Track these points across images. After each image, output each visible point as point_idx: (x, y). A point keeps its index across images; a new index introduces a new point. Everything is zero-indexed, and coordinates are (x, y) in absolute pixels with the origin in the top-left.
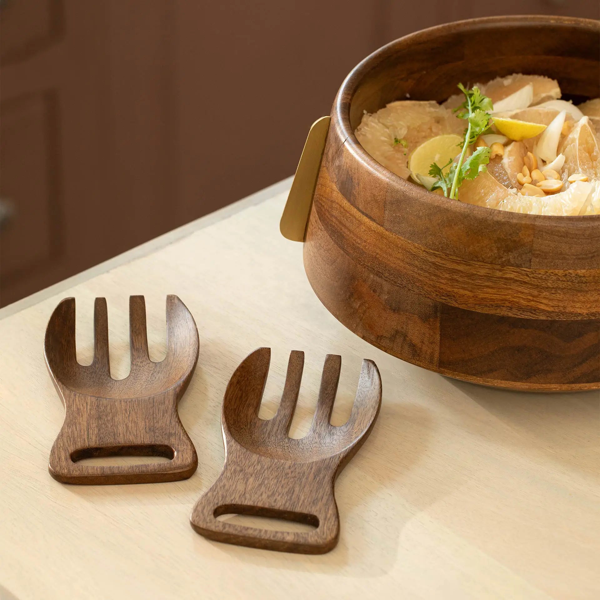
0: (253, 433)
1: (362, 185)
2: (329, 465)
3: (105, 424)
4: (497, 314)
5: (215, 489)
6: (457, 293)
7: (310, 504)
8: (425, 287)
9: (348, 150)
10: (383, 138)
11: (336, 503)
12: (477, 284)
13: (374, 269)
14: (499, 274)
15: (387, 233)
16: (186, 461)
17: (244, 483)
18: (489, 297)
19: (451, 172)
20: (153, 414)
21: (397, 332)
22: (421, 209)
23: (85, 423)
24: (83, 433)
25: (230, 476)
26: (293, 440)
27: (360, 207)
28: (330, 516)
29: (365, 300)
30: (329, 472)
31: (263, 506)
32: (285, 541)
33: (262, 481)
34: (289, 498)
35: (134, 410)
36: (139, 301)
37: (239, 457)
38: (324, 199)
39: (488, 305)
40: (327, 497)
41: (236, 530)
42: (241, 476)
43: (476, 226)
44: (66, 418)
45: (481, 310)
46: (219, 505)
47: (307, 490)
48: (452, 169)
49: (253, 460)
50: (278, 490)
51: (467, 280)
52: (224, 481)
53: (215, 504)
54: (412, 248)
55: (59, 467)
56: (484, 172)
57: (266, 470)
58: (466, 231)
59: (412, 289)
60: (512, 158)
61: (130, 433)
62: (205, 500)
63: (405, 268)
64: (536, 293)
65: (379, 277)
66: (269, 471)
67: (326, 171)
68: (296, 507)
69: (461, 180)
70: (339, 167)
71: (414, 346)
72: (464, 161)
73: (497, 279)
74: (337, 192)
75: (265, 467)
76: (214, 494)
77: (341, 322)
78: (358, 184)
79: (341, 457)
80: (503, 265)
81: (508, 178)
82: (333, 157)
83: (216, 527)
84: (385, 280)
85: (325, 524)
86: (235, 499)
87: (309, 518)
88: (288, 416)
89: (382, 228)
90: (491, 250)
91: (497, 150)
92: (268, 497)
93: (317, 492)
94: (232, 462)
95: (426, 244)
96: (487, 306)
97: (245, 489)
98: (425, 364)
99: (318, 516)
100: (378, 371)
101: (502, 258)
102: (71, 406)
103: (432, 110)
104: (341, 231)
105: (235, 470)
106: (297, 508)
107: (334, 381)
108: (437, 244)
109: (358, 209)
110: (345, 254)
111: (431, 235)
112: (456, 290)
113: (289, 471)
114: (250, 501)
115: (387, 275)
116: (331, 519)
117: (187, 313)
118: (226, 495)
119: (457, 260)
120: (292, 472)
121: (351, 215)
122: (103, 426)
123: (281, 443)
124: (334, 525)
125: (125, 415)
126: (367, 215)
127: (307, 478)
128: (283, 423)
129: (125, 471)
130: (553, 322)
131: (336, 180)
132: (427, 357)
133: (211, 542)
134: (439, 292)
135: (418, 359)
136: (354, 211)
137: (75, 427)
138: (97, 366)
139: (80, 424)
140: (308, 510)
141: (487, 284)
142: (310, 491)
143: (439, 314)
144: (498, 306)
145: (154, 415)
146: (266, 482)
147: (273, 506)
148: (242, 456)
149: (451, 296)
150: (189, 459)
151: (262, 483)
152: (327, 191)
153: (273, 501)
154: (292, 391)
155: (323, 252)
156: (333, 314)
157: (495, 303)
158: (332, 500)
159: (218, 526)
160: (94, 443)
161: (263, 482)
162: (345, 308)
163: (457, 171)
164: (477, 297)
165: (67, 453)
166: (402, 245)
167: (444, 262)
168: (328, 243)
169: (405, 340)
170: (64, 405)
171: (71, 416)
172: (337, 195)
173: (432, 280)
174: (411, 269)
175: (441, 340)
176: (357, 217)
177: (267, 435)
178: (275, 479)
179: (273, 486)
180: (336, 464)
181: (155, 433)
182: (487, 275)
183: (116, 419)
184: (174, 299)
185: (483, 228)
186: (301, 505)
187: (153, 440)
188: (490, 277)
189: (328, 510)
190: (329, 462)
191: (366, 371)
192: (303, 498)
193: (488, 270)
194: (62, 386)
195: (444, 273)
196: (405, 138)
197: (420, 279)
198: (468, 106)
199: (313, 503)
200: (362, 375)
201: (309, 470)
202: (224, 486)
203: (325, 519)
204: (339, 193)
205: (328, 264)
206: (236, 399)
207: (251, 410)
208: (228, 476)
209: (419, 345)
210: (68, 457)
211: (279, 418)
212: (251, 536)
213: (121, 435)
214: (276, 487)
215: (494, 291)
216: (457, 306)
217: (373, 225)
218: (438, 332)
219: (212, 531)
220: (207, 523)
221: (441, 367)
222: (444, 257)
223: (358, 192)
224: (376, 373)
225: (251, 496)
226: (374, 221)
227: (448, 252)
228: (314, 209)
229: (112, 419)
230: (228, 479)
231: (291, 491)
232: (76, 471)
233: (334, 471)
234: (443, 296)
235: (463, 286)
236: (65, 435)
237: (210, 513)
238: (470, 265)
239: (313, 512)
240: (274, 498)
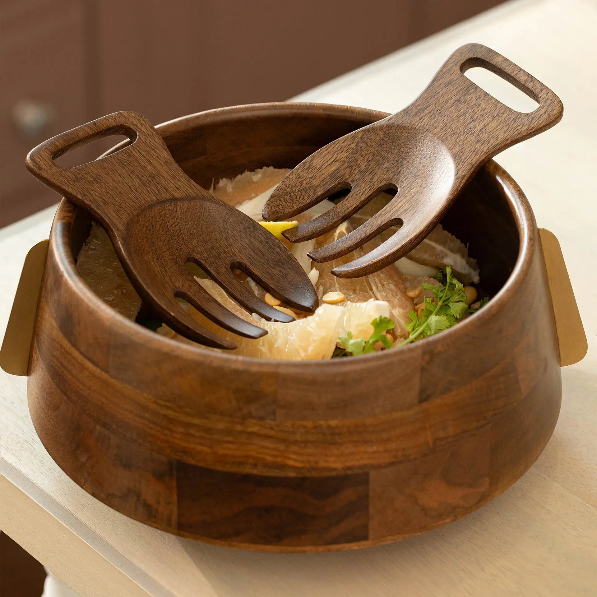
1: (82, 324)
4: (240, 472)
6: (193, 449)
13: (100, 420)
15: (112, 380)
18: (230, 454)
21: (129, 490)
29: (92, 454)
45: (222, 468)
51: (204, 435)
54: (141, 398)
58: (200, 381)
63: (134, 420)
64: (282, 447)
65: (107, 429)
67: (46, 302)
70: (59, 302)
71: (149, 506)
73: (239, 434)
74: (57, 329)
78: (79, 323)
80: (244, 418)
82: (51, 289)
84: (113, 433)
89: (106, 375)
95: (156, 394)
98: (162, 526)
101: (242, 410)
104: (63, 374)
108: (168, 394)
109: (80, 352)
110: (68, 401)
115: (115, 427)
119: (192, 413)
121: (72, 357)
126: (90, 360)
130: (304, 479)
131: (55, 316)
132: (164, 519)
134: (174, 448)
135: (154, 520)
141: (227, 439)
143: (174, 472)
149: (187, 452)
155: (46, 395)
157: (237, 460)
162: (72, 460)
164: (216, 454)
166: (130, 395)
167: (177, 414)
168: (50, 385)
169: (138, 499)
172: (56, 332)
173: (165, 435)
174: (142, 421)
175: (179, 501)
176: (79, 360)
182: (227, 428)
193: (226, 423)
195: (178, 427)
197: (152, 433)
204: (59, 331)
205: (51, 409)
209: (155, 505)
215: (235, 446)
216: (194, 463)
217: (97, 371)
218: (175, 492)
221: (181, 529)
222: (178, 409)
223: (79, 333)
226: (98, 366)
227: (181, 404)
234: (178, 452)
235: (200, 441)
238: (207, 418)
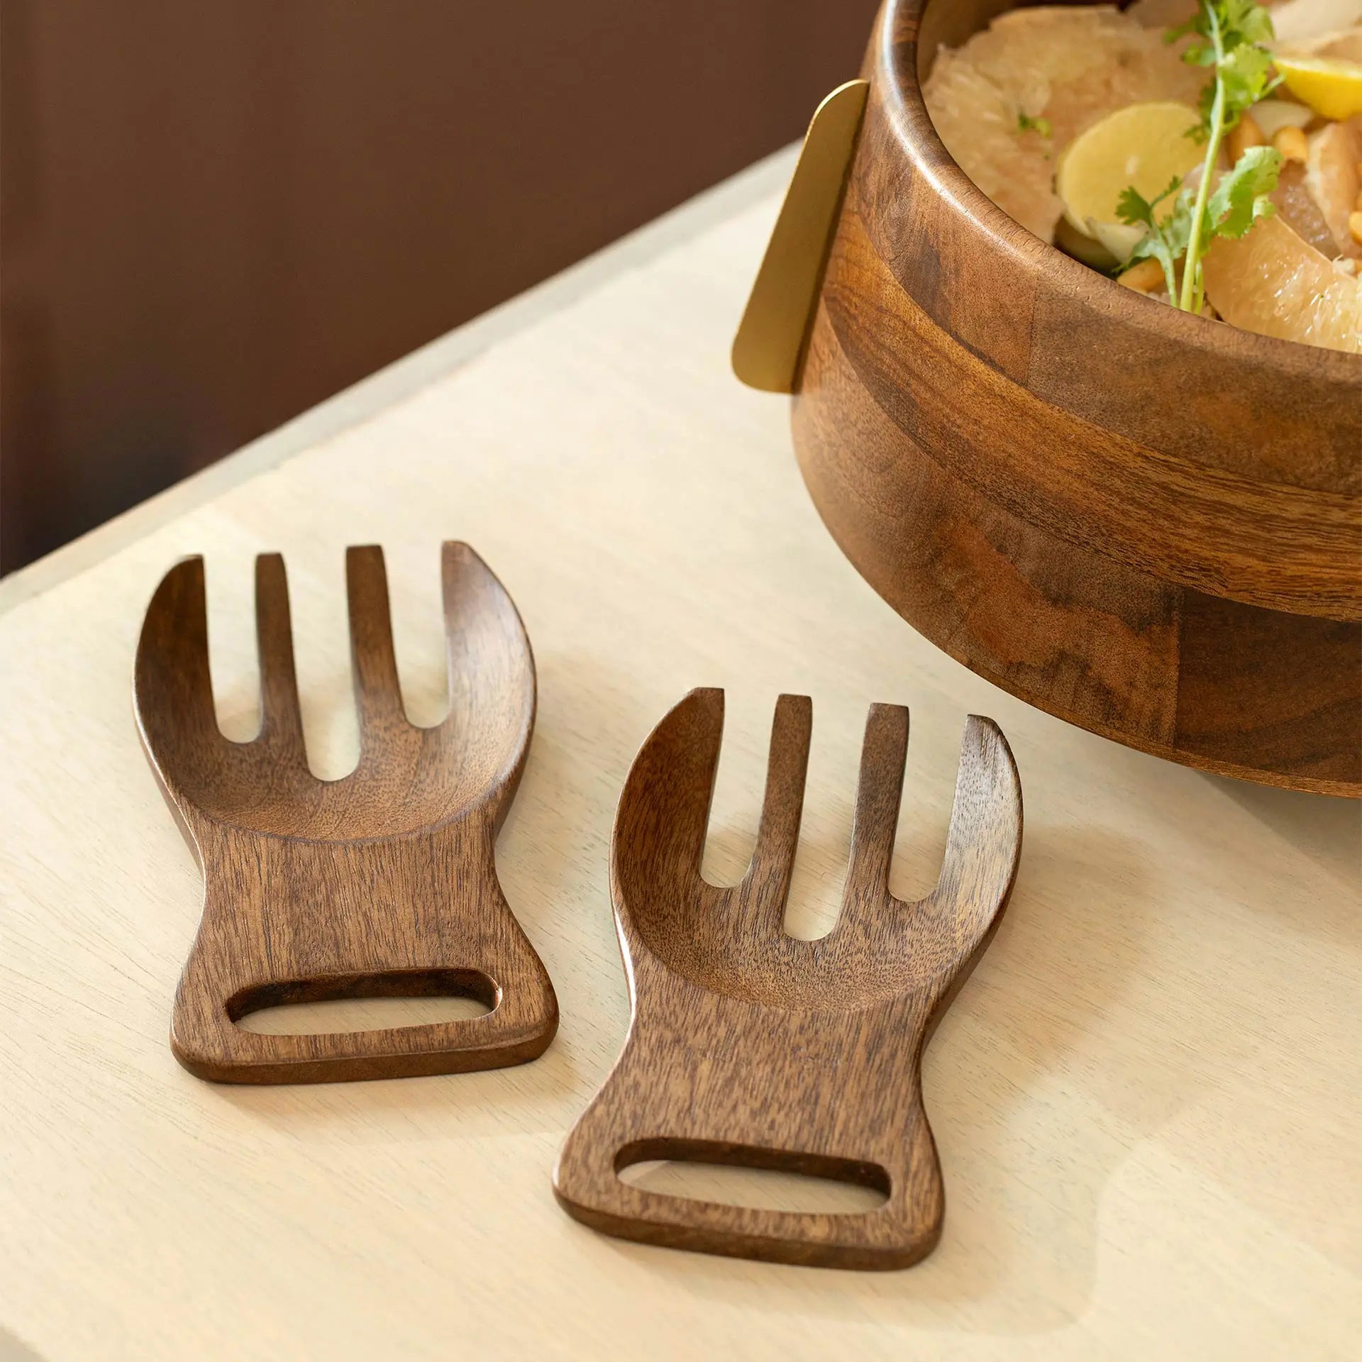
0: (695, 927)
1: (965, 275)
2: (904, 1020)
3: (309, 915)
4: (1332, 618)
5: (613, 1097)
6: (1225, 562)
7: (862, 1132)
8: (1142, 547)
9: (924, 181)
10: (989, 116)
11: (929, 1129)
12: (1280, 541)
13: (1000, 495)
14: (1337, 516)
15: (1039, 404)
16: (529, 1015)
17: (687, 1075)
18: (1313, 575)
19: (1179, 214)
20: (433, 881)
21: (1063, 655)
22: (1131, 346)
23: (258, 914)
24: (254, 942)
25: (648, 1058)
26: (800, 942)
27: (963, 333)
28: (919, 1166)
29: (974, 572)
30: (903, 1041)
31: (740, 1142)
32: (805, 1239)
33: (734, 1070)
34: (806, 1116)
35: (383, 872)
36: (371, 559)
37: (668, 1003)
38: (855, 300)
39: (1308, 594)
40: (905, 1112)
41: (677, 1211)
42: (677, 1056)
43: (1281, 396)
44: (209, 902)
45: (1289, 607)
46: (627, 1141)
47: (851, 1090)
48: (1180, 205)
49: (704, 1012)
50: (776, 1095)
51: (1254, 531)
52: (636, 1072)
53: (617, 1139)
54: (1107, 445)
55: (199, 1042)
56: (1267, 218)
57: (742, 1039)
58: (1253, 407)
59: (1105, 550)
60: (1334, 170)
61: (377, 937)
62: (589, 1128)
63: (1085, 496)
65: (1016, 515)
66: (748, 1041)
67: (861, 226)
68: (826, 1143)
69: (1207, 238)
70: (901, 224)
71: (1108, 693)
72: (1213, 187)
73: (1335, 530)
74: (894, 286)
75: (739, 1029)
76: (611, 1109)
77: (907, 620)
78: (957, 271)
79: (933, 994)
80: (1349, 494)
81: (1325, 226)
82: (880, 194)
83: (623, 1204)
84: (1031, 523)
85: (905, 1189)
86: (667, 1124)
87: (863, 1171)
88: (781, 875)
89: (1022, 390)
90: (1320, 455)
91: (1292, 145)
92: (754, 1114)
93: (877, 1097)
94: (649, 1016)
95: (1144, 437)
96: (1306, 596)
97: (692, 1093)
98: (1136, 740)
99: (885, 1165)
100: (1007, 748)
101: (1348, 475)
102: (218, 864)
103: (1110, 32)
104: (908, 390)
105: (660, 1041)
106: (831, 1146)
107: (894, 775)
108: (1175, 437)
109: (957, 338)
110: (919, 451)
111: (1157, 413)
112: (1222, 556)
113: (802, 1040)
114: (706, 1129)
115: (1036, 510)
116: (920, 1176)
117: (497, 591)
118: (644, 1112)
119: (1227, 480)
120: (809, 1042)
121: (937, 350)
122: (306, 920)
123: (770, 953)
124: (930, 1191)
125: (360, 889)
126: (981, 356)
127: (849, 1058)
128: (770, 896)
129: (372, 1048)
131: (892, 256)
132: (1144, 722)
133: (612, 1241)
134: (1179, 560)
135: (1117, 725)
136: (945, 341)
137: (232, 926)
138: (272, 741)
139: (244, 915)
140: (859, 1150)
141: (1308, 541)
142: (859, 1097)
143: (1176, 615)
144: (1334, 598)
145: (436, 884)
146: (744, 1072)
147: (767, 1142)
148: (676, 1000)
149: (1209, 571)
150: (536, 1008)
151: (732, 1075)
152: (865, 280)
153: (766, 1126)
154: (786, 804)
155: (856, 437)
156: (884, 597)
157: (1328, 589)
158: (918, 1120)
159: (629, 1202)
160: (286, 969)
161: (736, 1072)
162: (919, 586)
163: (1196, 213)
164: (1279, 574)
165: (219, 999)
166: (1078, 437)
167: (1192, 484)
168: (869, 414)
169: (1083, 676)
170: (199, 864)
171: (221, 894)
172: (893, 293)
173: (1161, 529)
174: (1104, 499)
175: (1181, 678)
176: (953, 357)
177: (730, 932)
178: (767, 1062)
179: (763, 1083)
180: (921, 1016)
181: (441, 935)
182: (1305, 519)
183: (338, 899)
184: (461, 552)
185: (1299, 400)
186: (841, 1135)
187: (439, 958)
188: (1314, 523)
189: (911, 1149)
190: (903, 1010)
191: (974, 748)
192: (842, 1115)
193: (1308, 505)
194: (188, 807)
195: (1192, 512)
196: (1046, 114)
197: (1128, 524)
198: (1211, 28)
199: (871, 1128)
200: (965, 759)
201: (852, 1035)
202: (636, 1085)
203: (906, 1174)
204: (900, 290)
205: (869, 469)
206: (645, 834)
207: (684, 864)
208: (645, 1059)
209: (1123, 690)
210: (222, 1010)
211: (757, 882)
212: (717, 1228)
213: (355, 946)
214: (770, 1086)
215: (1324, 558)
216: (1225, 595)
217: (999, 382)
218: (1173, 660)
219: (613, 1216)
220: (599, 1193)
221: (1181, 748)
222: (1194, 471)
223: (957, 294)
224: (1002, 755)
225: (708, 1115)
226: (1002, 370)
227: (1203, 459)
228: (824, 317)
229: (328, 900)
230: (645, 1067)
231: (811, 1098)
232: (245, 1050)
233: (918, 1036)
234: (1189, 570)
235: (1242, 545)
236: (210, 948)
237: (606, 1164)
238: (1261, 493)
239: (871, 1156)
240: (769, 1120)
